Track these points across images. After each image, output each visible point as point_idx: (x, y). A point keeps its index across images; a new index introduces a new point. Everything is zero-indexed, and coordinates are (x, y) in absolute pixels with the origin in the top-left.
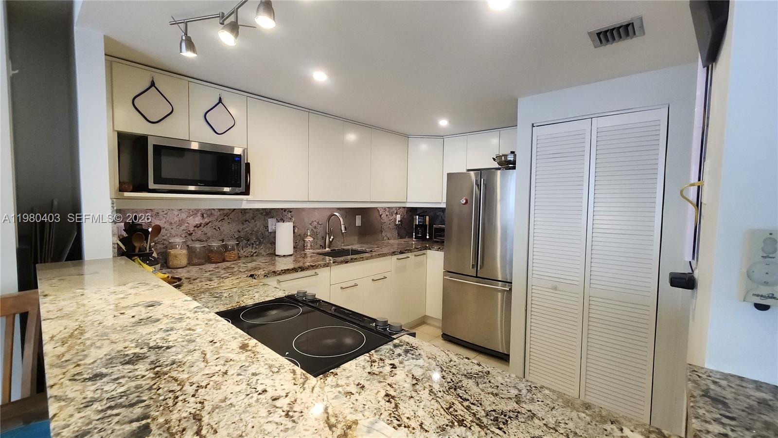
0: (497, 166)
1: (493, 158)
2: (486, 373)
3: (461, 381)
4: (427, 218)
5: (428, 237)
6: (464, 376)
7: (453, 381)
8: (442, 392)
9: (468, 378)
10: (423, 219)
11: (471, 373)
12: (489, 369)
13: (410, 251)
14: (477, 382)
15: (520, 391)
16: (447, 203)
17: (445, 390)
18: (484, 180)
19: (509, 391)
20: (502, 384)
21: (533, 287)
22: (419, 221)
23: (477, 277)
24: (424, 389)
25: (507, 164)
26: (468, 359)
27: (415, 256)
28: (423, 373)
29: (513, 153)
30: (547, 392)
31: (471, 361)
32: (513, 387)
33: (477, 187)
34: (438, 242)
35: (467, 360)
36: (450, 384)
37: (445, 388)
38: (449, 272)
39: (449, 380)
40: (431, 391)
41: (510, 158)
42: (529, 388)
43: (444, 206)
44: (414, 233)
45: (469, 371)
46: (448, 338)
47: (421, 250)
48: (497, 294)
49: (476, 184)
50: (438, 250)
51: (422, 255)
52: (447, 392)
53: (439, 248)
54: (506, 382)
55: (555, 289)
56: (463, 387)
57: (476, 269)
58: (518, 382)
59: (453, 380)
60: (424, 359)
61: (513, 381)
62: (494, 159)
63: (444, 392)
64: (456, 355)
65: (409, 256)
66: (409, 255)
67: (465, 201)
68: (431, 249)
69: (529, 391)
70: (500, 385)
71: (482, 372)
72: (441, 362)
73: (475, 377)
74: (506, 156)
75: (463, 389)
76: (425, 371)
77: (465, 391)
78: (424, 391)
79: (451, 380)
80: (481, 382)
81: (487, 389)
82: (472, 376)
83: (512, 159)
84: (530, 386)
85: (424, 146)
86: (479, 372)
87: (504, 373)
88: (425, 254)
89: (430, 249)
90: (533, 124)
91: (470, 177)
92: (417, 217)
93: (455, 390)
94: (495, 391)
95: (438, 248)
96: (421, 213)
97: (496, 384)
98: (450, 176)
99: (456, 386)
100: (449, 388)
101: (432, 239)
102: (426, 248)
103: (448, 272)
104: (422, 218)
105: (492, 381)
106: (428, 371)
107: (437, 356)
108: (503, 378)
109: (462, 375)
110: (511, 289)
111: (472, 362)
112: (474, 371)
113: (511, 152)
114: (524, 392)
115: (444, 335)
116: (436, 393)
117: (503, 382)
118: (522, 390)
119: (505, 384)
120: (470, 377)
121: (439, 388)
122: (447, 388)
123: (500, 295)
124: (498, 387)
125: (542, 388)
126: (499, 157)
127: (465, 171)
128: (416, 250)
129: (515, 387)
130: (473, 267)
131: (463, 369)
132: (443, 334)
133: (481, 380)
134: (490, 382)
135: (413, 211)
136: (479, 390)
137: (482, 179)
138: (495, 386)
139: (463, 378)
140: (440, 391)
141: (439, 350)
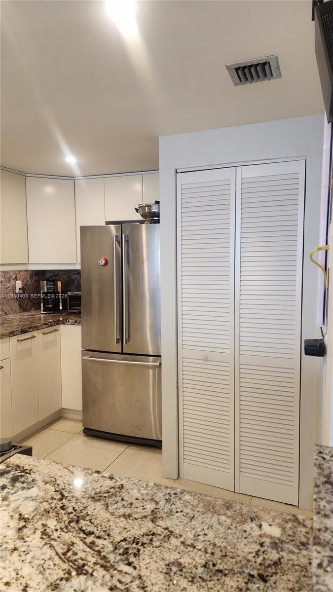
0: (141, 218)
1: (135, 208)
2: (119, 488)
3: (86, 507)
4: (59, 284)
5: (61, 308)
6: (90, 499)
7: (75, 511)
8: (59, 530)
9: (96, 500)
10: (54, 285)
11: (100, 493)
12: (123, 482)
13: (36, 328)
14: (107, 504)
15: (157, 503)
16: (82, 264)
17: (63, 527)
18: (125, 236)
19: (145, 507)
20: (137, 499)
21: (184, 360)
22: (47, 288)
23: (122, 353)
24: (35, 532)
25: (152, 217)
26: (98, 472)
27: (44, 334)
28: (34, 508)
29: (157, 203)
30: (187, 497)
31: (101, 475)
32: (150, 500)
33: (117, 244)
34: (74, 313)
35: (96, 475)
36: (71, 515)
37: (64, 522)
38: (89, 350)
39: (70, 510)
40: (44, 533)
41: (154, 209)
42: (167, 497)
43: (78, 267)
44: (42, 304)
45: (98, 490)
46: (91, 433)
47: (51, 326)
48: (149, 372)
49: (117, 240)
50: (74, 324)
51: (53, 332)
52: (66, 529)
53: (76, 321)
54: (142, 495)
55: (206, 359)
56: (88, 515)
57: (121, 343)
58: (156, 491)
59: (76, 508)
60: (38, 486)
61: (150, 492)
62: (137, 210)
63: (61, 529)
64: (83, 470)
65: (34, 335)
66: (35, 333)
67: (104, 262)
68: (65, 324)
69: (167, 501)
70: (134, 501)
71: (114, 488)
72: (62, 486)
73: (105, 497)
74: (150, 206)
75: (88, 518)
76: (38, 503)
77: (90, 521)
78: (35, 536)
79: (74, 508)
80: (111, 503)
81: (119, 511)
82: (101, 496)
83: (156, 211)
84: (169, 494)
85: (49, 190)
86: (111, 488)
87: (140, 482)
88: (56, 330)
89: (63, 323)
90: (176, 170)
91: (109, 231)
92: (45, 282)
93: (77, 522)
94: (128, 511)
95: (74, 321)
96: (50, 277)
97: (129, 501)
98: (83, 229)
99: (78, 517)
100: (70, 522)
101: (67, 309)
102: (58, 323)
103: (87, 351)
104: (53, 283)
105: (126, 498)
106: (42, 502)
107: (57, 478)
108: (139, 490)
109: (88, 498)
110: (160, 364)
111: (103, 476)
112: (104, 489)
113: (156, 201)
114: (162, 503)
115: (87, 431)
116: (51, 533)
117: (138, 495)
118: (160, 501)
119: (141, 497)
120: (99, 498)
121: (55, 526)
122: (67, 522)
123: (151, 371)
124: (132, 504)
125: (183, 493)
126: (143, 207)
127: (103, 224)
128: (45, 326)
129: (152, 500)
130: (118, 341)
131: (91, 489)
132: (85, 429)
133: (112, 499)
134: (122, 500)
135: (40, 275)
136: (108, 515)
137: (123, 235)
138: (128, 504)
139: (90, 502)
140: (56, 530)
141: (61, 468)
